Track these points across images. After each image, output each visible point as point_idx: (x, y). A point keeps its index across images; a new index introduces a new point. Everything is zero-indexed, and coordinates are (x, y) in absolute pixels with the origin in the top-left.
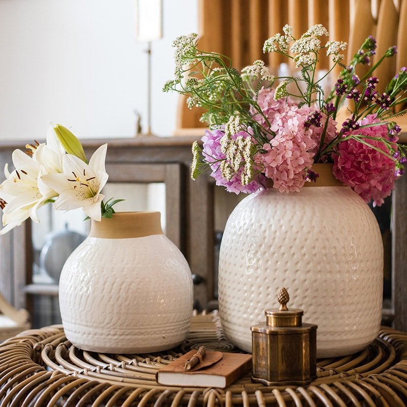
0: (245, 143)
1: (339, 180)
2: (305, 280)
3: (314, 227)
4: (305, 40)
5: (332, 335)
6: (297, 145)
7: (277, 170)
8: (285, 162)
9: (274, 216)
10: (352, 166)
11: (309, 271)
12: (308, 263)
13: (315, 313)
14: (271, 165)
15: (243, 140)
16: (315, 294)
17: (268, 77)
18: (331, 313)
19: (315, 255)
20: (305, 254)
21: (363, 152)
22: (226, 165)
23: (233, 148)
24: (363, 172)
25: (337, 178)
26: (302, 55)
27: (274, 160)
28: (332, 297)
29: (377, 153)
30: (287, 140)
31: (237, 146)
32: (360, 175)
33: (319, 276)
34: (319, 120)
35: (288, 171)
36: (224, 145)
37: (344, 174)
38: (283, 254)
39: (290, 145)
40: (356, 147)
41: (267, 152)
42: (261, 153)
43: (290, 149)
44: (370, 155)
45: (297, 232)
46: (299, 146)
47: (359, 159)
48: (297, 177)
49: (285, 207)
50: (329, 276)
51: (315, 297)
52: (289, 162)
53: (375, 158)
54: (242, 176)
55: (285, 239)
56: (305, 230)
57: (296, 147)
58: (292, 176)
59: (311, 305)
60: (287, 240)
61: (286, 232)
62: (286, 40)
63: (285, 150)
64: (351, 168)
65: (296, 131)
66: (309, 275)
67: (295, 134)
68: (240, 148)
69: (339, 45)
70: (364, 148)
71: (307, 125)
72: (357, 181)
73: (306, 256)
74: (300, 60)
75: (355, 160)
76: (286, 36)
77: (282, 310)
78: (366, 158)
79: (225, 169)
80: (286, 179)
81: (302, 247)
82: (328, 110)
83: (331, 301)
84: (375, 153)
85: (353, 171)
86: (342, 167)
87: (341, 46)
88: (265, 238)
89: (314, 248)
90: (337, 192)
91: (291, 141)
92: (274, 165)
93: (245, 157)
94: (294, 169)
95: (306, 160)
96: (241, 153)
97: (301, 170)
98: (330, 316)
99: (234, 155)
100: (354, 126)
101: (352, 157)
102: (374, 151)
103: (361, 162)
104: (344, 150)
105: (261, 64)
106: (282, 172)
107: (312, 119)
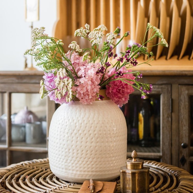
0: (69, 82)
1: (108, 97)
2: (96, 147)
3: (100, 121)
4: (96, 32)
5: (108, 172)
6: (93, 82)
7: (83, 94)
8: (87, 91)
9: (80, 116)
10: (117, 91)
11: (98, 142)
12: (98, 138)
13: (100, 161)
14: (80, 92)
15: (67, 81)
16: (101, 153)
17: (79, 50)
18: (107, 161)
19: (101, 134)
20: (96, 134)
21: (122, 85)
22: (58, 92)
23: (62, 84)
24: (121, 94)
25: (108, 96)
26: (95, 39)
27: (82, 90)
28: (108, 154)
29: (128, 85)
30: (88, 80)
31: (64, 83)
32: (120, 95)
33: (102, 144)
34: (103, 70)
35: (88, 95)
36: (57, 82)
37: (112, 95)
38: (85, 134)
39: (90, 83)
40: (118, 82)
41: (78, 86)
42: (75, 86)
43: (90, 84)
44: (125, 86)
45: (92, 124)
46: (94, 83)
47: (120, 88)
48: (93, 97)
49: (85, 111)
50: (107, 144)
51: (100, 154)
52: (89, 91)
53: (127, 88)
54: (67, 98)
55: (86, 127)
56: (96, 122)
57: (92, 83)
58: (90, 97)
59: (98, 158)
60: (87, 127)
61: (87, 124)
62: (86, 31)
63: (87, 85)
64: (116, 92)
65: (93, 76)
66: (98, 144)
67: (92, 77)
68: (66, 84)
69: (113, 36)
70: (122, 83)
71: (97, 73)
72: (118, 98)
73: (97, 135)
74: (94, 42)
75: (117, 89)
76: (86, 29)
77: (134, 161)
78: (123, 87)
79: (58, 94)
80: (87, 99)
81: (95, 131)
82: (107, 65)
83: (108, 155)
84: (127, 85)
85: (116, 94)
86: (111, 92)
87: (114, 36)
88: (76, 126)
89: (100, 131)
90: (107, 103)
91: (90, 81)
92: (82, 92)
93: (69, 89)
94: (92, 94)
95: (97, 89)
96: (66, 86)
97: (95, 95)
98: (107, 163)
99: (63, 88)
100: (121, 74)
101: (117, 87)
102: (126, 84)
103: (120, 89)
104: (113, 83)
105: (75, 43)
106: (85, 95)
107: (100, 70)
